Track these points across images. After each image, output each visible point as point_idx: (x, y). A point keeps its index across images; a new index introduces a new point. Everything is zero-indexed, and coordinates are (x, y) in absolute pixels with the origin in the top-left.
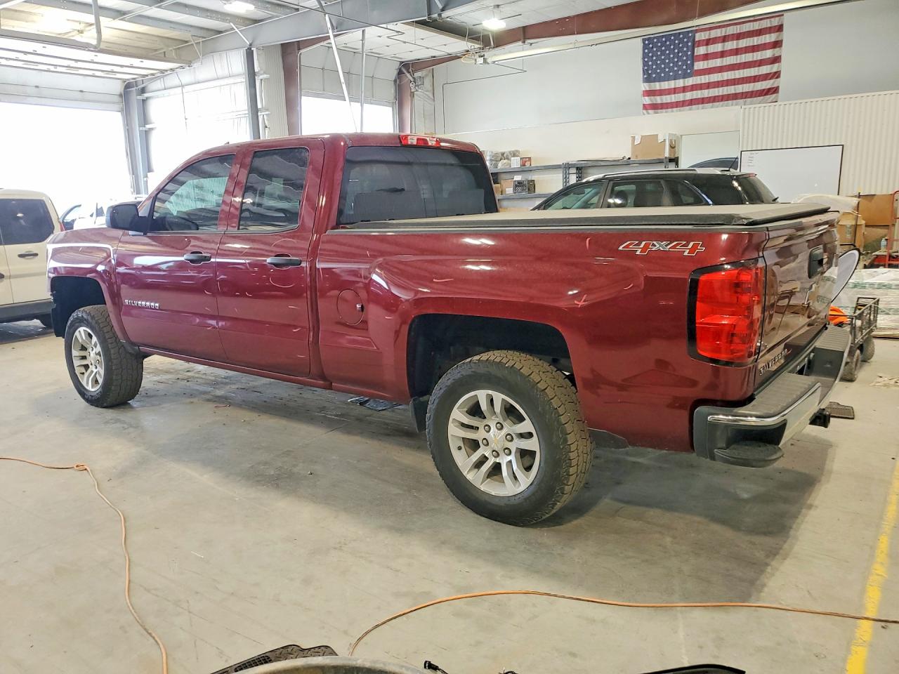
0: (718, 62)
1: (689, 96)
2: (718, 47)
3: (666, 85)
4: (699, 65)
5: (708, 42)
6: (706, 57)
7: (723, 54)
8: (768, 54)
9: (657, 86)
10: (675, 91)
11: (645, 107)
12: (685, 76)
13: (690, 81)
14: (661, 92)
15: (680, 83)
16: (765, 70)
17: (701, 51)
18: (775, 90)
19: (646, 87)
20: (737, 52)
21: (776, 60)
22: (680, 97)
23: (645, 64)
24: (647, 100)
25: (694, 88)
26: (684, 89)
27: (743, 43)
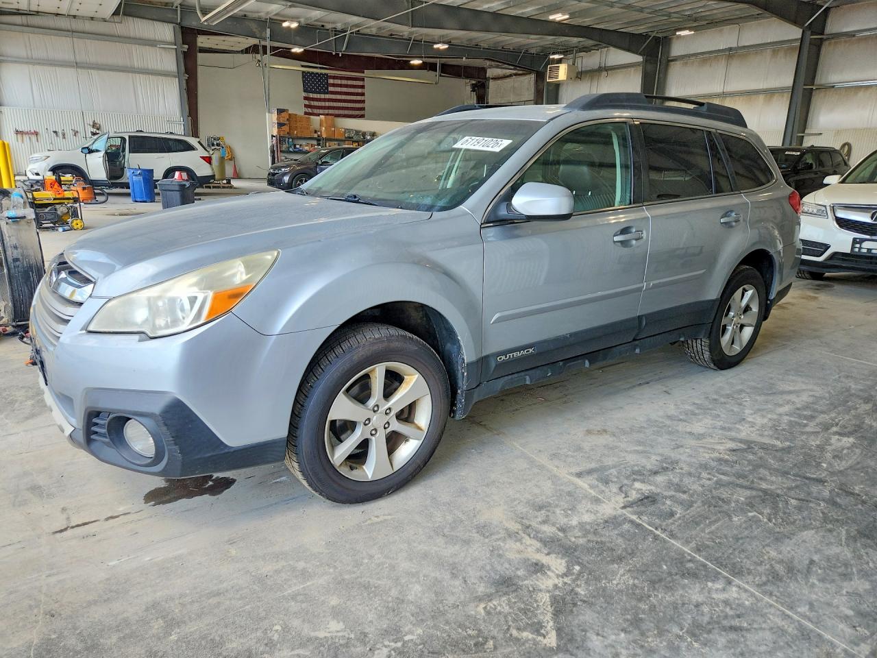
0: (339, 89)
1: (327, 104)
2: (339, 82)
3: (315, 96)
4: (331, 89)
5: (334, 78)
6: (334, 85)
7: (341, 86)
8: (360, 90)
9: (311, 95)
10: (319, 100)
11: (306, 106)
12: (325, 93)
13: (327, 96)
14: (313, 99)
15: (323, 96)
16: (359, 98)
17: (331, 81)
18: (363, 109)
19: (304, 94)
20: (346, 86)
21: (363, 94)
22: (323, 104)
23: (304, 82)
24: (307, 102)
25: (329, 100)
26: (325, 100)
27: (350, 82)
